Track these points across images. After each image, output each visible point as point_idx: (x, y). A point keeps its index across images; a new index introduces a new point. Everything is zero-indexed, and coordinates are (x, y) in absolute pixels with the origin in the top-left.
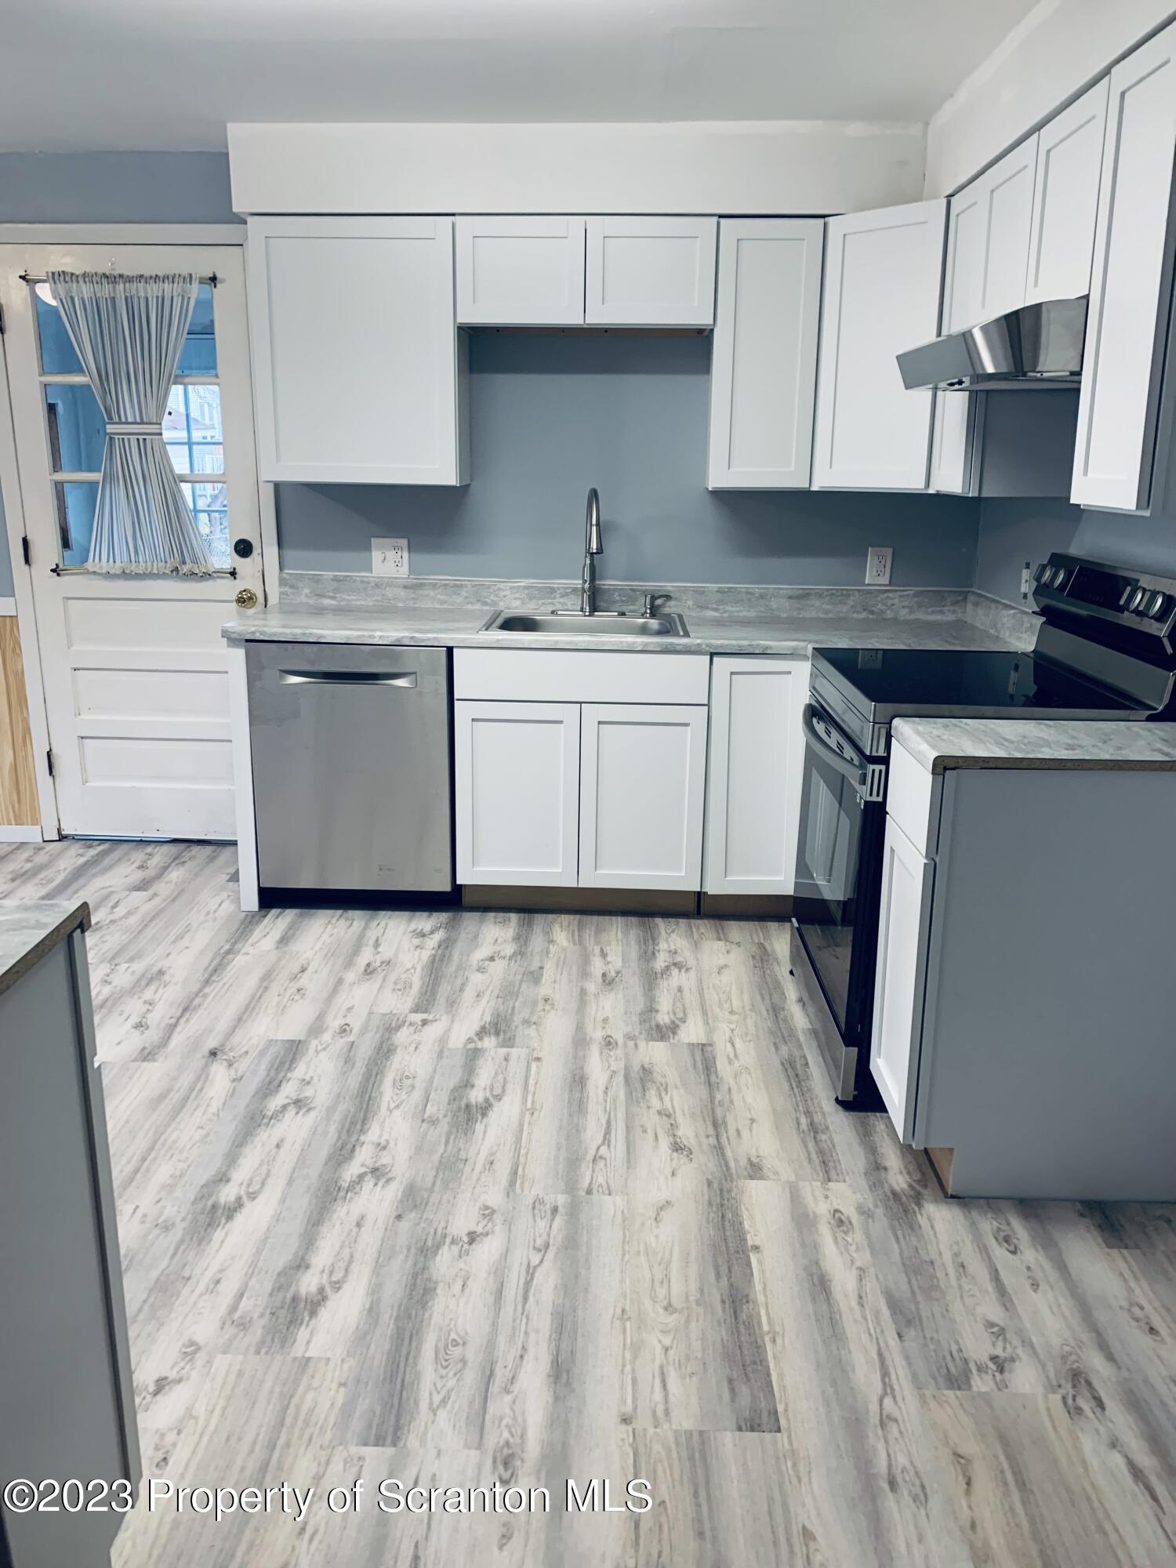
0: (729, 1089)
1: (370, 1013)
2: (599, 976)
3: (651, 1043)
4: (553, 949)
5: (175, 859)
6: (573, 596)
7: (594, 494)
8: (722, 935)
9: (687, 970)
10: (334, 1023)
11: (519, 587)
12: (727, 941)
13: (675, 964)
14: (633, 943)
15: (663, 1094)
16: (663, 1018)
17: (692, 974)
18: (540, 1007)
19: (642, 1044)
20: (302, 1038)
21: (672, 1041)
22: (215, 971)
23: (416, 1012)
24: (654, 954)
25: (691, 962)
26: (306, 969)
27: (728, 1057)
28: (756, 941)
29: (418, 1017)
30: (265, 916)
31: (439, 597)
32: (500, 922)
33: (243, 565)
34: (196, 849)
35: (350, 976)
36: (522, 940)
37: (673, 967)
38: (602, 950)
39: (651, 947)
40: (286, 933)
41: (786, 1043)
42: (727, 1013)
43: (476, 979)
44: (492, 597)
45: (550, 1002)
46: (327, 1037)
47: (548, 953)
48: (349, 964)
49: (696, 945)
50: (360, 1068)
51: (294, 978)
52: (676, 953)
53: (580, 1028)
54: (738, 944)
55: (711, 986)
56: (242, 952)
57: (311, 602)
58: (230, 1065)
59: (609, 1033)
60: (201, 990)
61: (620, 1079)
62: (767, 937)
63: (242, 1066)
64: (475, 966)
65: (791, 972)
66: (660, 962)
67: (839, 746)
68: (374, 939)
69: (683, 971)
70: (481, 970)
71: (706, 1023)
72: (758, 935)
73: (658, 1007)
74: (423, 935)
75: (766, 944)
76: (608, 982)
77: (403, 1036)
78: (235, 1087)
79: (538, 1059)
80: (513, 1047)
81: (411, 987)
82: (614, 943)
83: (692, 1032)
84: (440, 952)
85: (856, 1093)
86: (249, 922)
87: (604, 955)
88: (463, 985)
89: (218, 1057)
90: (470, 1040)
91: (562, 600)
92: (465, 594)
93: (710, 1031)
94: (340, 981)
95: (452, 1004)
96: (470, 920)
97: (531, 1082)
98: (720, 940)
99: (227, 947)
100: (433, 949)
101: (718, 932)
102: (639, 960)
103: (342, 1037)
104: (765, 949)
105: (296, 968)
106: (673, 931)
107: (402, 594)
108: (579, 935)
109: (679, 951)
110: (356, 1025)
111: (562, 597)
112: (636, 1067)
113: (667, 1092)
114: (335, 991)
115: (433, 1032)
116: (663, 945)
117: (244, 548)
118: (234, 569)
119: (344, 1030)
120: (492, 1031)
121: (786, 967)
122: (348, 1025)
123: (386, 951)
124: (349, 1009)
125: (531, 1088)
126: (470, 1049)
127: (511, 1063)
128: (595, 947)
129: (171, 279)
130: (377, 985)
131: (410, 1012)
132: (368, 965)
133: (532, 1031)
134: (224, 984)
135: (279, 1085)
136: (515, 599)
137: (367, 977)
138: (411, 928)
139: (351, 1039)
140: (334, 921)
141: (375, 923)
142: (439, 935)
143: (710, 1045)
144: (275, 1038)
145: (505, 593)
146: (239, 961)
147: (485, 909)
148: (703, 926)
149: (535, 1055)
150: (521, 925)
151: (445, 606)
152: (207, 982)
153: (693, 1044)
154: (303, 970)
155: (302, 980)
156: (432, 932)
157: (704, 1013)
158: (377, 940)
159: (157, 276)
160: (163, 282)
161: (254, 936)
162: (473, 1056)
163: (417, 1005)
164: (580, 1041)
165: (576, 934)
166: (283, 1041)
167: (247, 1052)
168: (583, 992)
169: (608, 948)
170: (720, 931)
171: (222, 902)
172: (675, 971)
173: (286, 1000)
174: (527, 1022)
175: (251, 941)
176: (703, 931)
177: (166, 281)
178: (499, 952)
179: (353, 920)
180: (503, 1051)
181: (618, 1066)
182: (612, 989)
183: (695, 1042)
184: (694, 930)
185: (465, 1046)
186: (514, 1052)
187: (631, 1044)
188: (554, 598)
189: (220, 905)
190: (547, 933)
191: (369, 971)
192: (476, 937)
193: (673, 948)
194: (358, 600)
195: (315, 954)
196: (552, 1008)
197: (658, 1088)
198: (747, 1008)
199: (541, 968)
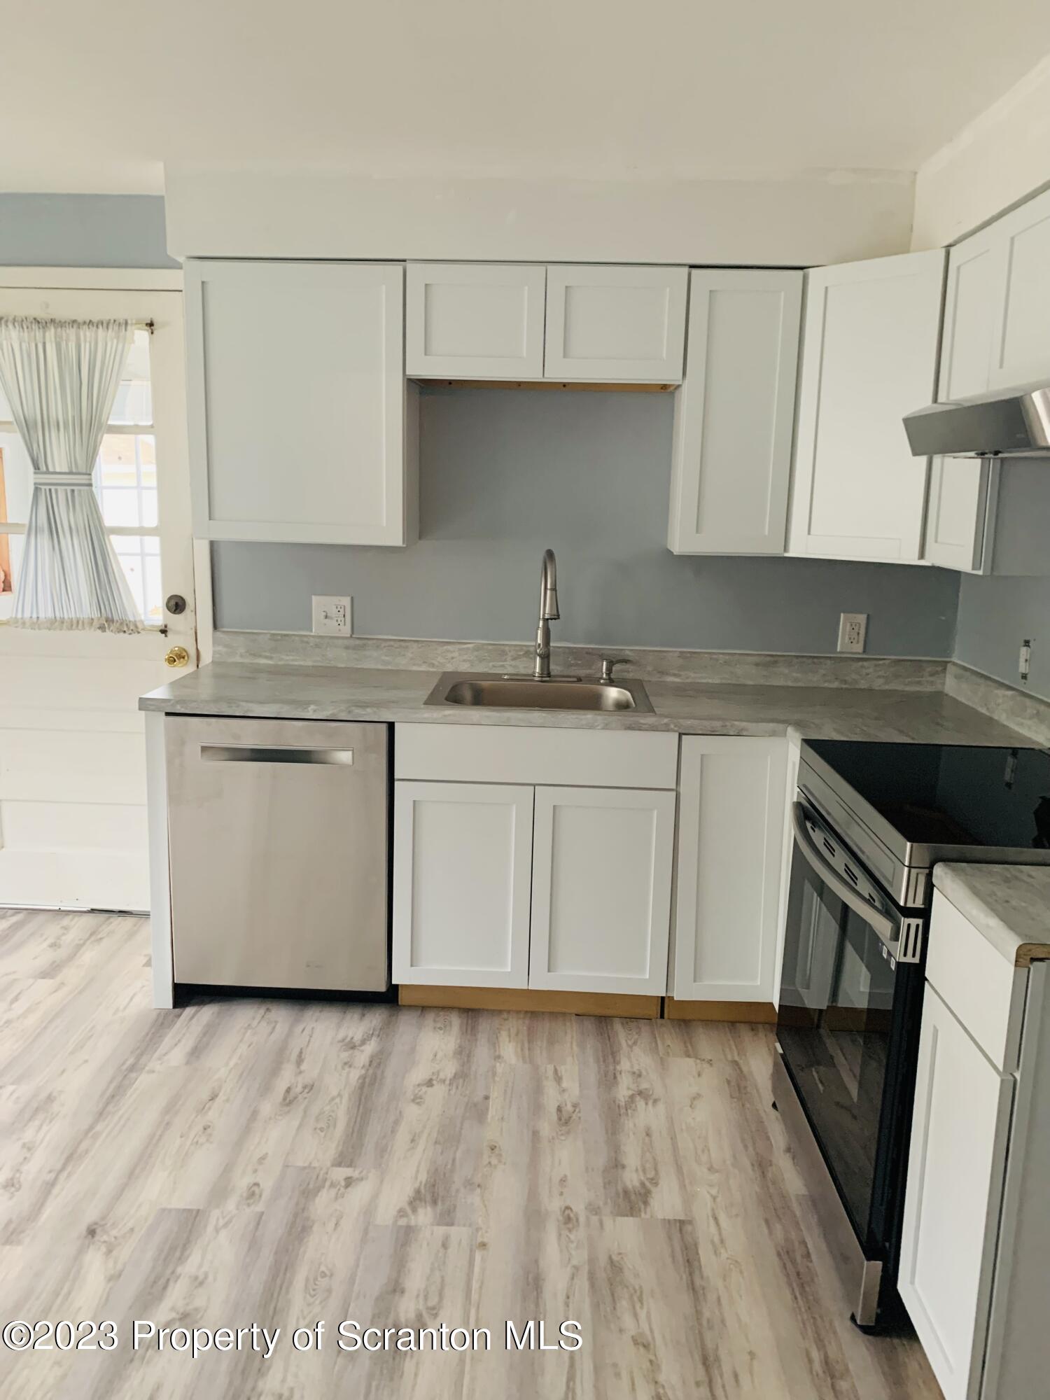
0: (719, 1299)
1: (286, 1166)
2: (553, 1110)
3: (619, 1219)
4: (500, 1068)
5: (91, 935)
6: (525, 659)
7: (550, 555)
8: (691, 1052)
9: (655, 1101)
10: (242, 1182)
11: (468, 649)
12: (697, 1058)
13: (640, 1093)
14: (591, 1060)
15: (638, 1306)
16: (631, 1178)
17: (661, 1107)
18: (485, 1160)
19: (608, 1222)
20: (201, 1208)
21: (643, 1215)
22: (113, 1096)
23: (339, 1165)
24: (615, 1077)
25: (658, 1091)
26: (217, 1096)
27: (712, 1242)
28: (729, 1057)
29: (341, 1173)
30: (179, 1016)
31: (383, 658)
32: (440, 1028)
33: (176, 621)
34: (117, 921)
35: (267, 1108)
36: (464, 1054)
37: (638, 1098)
38: (556, 1071)
39: (611, 1068)
40: (200, 1041)
41: (780, 1219)
42: (705, 1170)
43: (412, 1112)
44: (440, 659)
45: (497, 1151)
46: (231, 1205)
47: (494, 1074)
48: (266, 1089)
49: (663, 1064)
50: (267, 1257)
51: (202, 1110)
52: (640, 1076)
53: (533, 1194)
54: (710, 1062)
55: (684, 1127)
56: (147, 1068)
57: (246, 661)
58: (109, 1251)
59: (568, 1203)
60: (91, 1128)
61: (583, 1283)
62: (741, 1052)
63: (124, 1253)
64: (410, 1095)
65: (774, 1105)
66: (623, 1091)
67: (848, 870)
68: (297, 1053)
69: (650, 1103)
70: (417, 1100)
71: (683, 1186)
72: (731, 1049)
73: (625, 1162)
74: (352, 1046)
75: (741, 1062)
76: (564, 1120)
77: (322, 1204)
78: (111, 1289)
79: (483, 1245)
80: (452, 1224)
81: (335, 1126)
82: (569, 1059)
83: (666, 1203)
84: (371, 1071)
85: (879, 1311)
86: (161, 1024)
87: (558, 1079)
88: (397, 1123)
89: (97, 1238)
90: (401, 1213)
91: (513, 663)
92: (410, 655)
93: (688, 1200)
94: (255, 1114)
95: (382, 1150)
96: (406, 1023)
97: (475, 1285)
98: (689, 1056)
99: (131, 1061)
100: (364, 1066)
101: (685, 1043)
102: (599, 1087)
103: (249, 1205)
104: (742, 1071)
105: (205, 1094)
106: (635, 1043)
107: (344, 654)
108: (529, 1049)
109: (644, 1073)
110: (267, 1185)
111: (514, 659)
112: (603, 1261)
113: (642, 1304)
114: (247, 1130)
115: (359, 1195)
116: (625, 1065)
117: (177, 605)
118: (166, 626)
119: (252, 1194)
120: (428, 1198)
121: (769, 1098)
122: (257, 1184)
123: (311, 1070)
124: (262, 1159)
125: (474, 1296)
126: (401, 1227)
127: (450, 1250)
128: (549, 1066)
129: (105, 325)
130: (296, 1123)
131: (333, 1165)
132: (288, 1090)
133: (475, 1199)
134: (121, 1118)
135: (165, 1288)
136: (464, 661)
137: (286, 1109)
138: (341, 1036)
139: (259, 1208)
140: (255, 1023)
141: (300, 1027)
142: (370, 1048)
143: (690, 1222)
144: (169, 1207)
145: (454, 655)
146: (143, 1081)
147: (424, 1009)
148: (670, 1039)
149: (480, 1240)
150: (464, 1032)
151: (390, 667)
152: (100, 1115)
153: (669, 1221)
154: (213, 1098)
155: (210, 1113)
156: (363, 1042)
157: (679, 1169)
158: (301, 1053)
159: (90, 321)
160: (97, 327)
161: (164, 1043)
162: (405, 1236)
163: (341, 1154)
164: (533, 1217)
165: (526, 1045)
166: (177, 1210)
167: (132, 1230)
168: (535, 1134)
169: (563, 1067)
170: (689, 1045)
171: (134, 995)
172: (640, 1103)
173: (189, 1143)
174: (469, 1184)
175: (157, 1055)
176: (669, 1042)
177: (100, 327)
178: (438, 1072)
179: (276, 1022)
180: (441, 1231)
181: (580, 1257)
182: (568, 1133)
183: (671, 1218)
184: (658, 1039)
185: (396, 1221)
186: (454, 1231)
187: (595, 1219)
188: (505, 661)
189: (131, 999)
190: (494, 1044)
191: (289, 1100)
192: (413, 1050)
193: (636, 1068)
194: (296, 660)
195: (230, 1071)
196: (500, 1162)
197: (631, 1297)
198: (728, 1162)
199: (487, 1098)
